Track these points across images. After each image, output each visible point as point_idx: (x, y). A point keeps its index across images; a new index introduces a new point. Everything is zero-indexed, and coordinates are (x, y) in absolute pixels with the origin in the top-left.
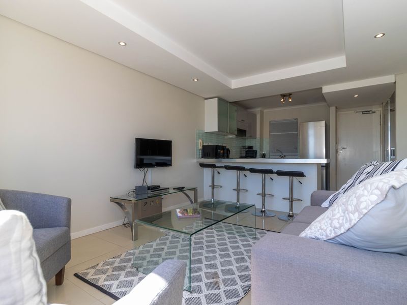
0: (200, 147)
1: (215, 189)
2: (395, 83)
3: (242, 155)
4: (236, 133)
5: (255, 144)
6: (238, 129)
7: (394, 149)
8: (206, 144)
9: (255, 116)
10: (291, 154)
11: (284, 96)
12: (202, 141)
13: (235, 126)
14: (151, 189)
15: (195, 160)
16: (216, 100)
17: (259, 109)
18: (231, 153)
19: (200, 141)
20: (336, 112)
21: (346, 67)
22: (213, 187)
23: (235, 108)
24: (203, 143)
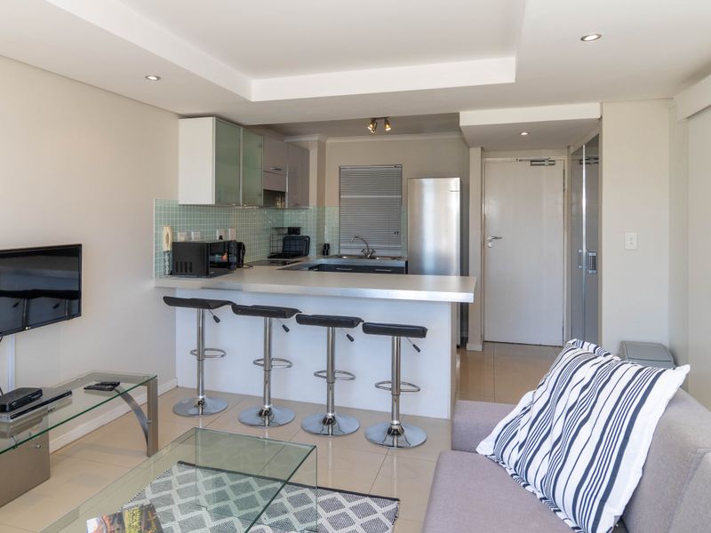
0: (167, 247)
1: (207, 362)
2: (601, 118)
3: (275, 250)
4: (261, 201)
5: (304, 220)
6: (265, 191)
7: (595, 254)
8: (181, 238)
9: (306, 152)
10: (387, 246)
11: (374, 121)
12: (172, 229)
13: (258, 187)
14: (12, 408)
15: (151, 284)
16: (210, 122)
17: (315, 138)
18: (247, 252)
19: (166, 230)
20: (482, 158)
21: (515, 83)
22: (200, 354)
23: (256, 140)
24: (174, 235)
